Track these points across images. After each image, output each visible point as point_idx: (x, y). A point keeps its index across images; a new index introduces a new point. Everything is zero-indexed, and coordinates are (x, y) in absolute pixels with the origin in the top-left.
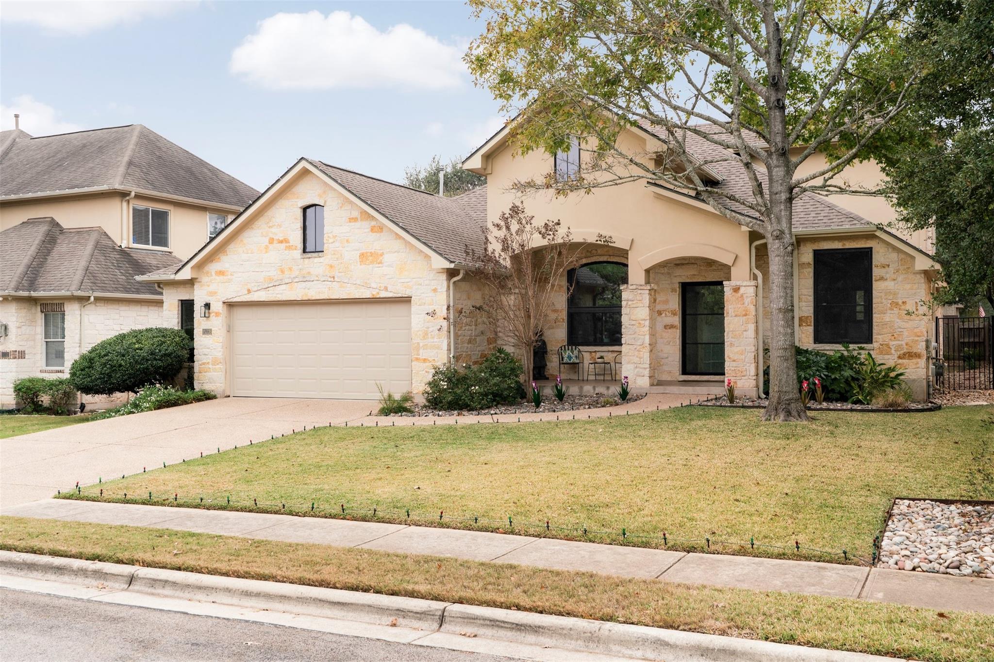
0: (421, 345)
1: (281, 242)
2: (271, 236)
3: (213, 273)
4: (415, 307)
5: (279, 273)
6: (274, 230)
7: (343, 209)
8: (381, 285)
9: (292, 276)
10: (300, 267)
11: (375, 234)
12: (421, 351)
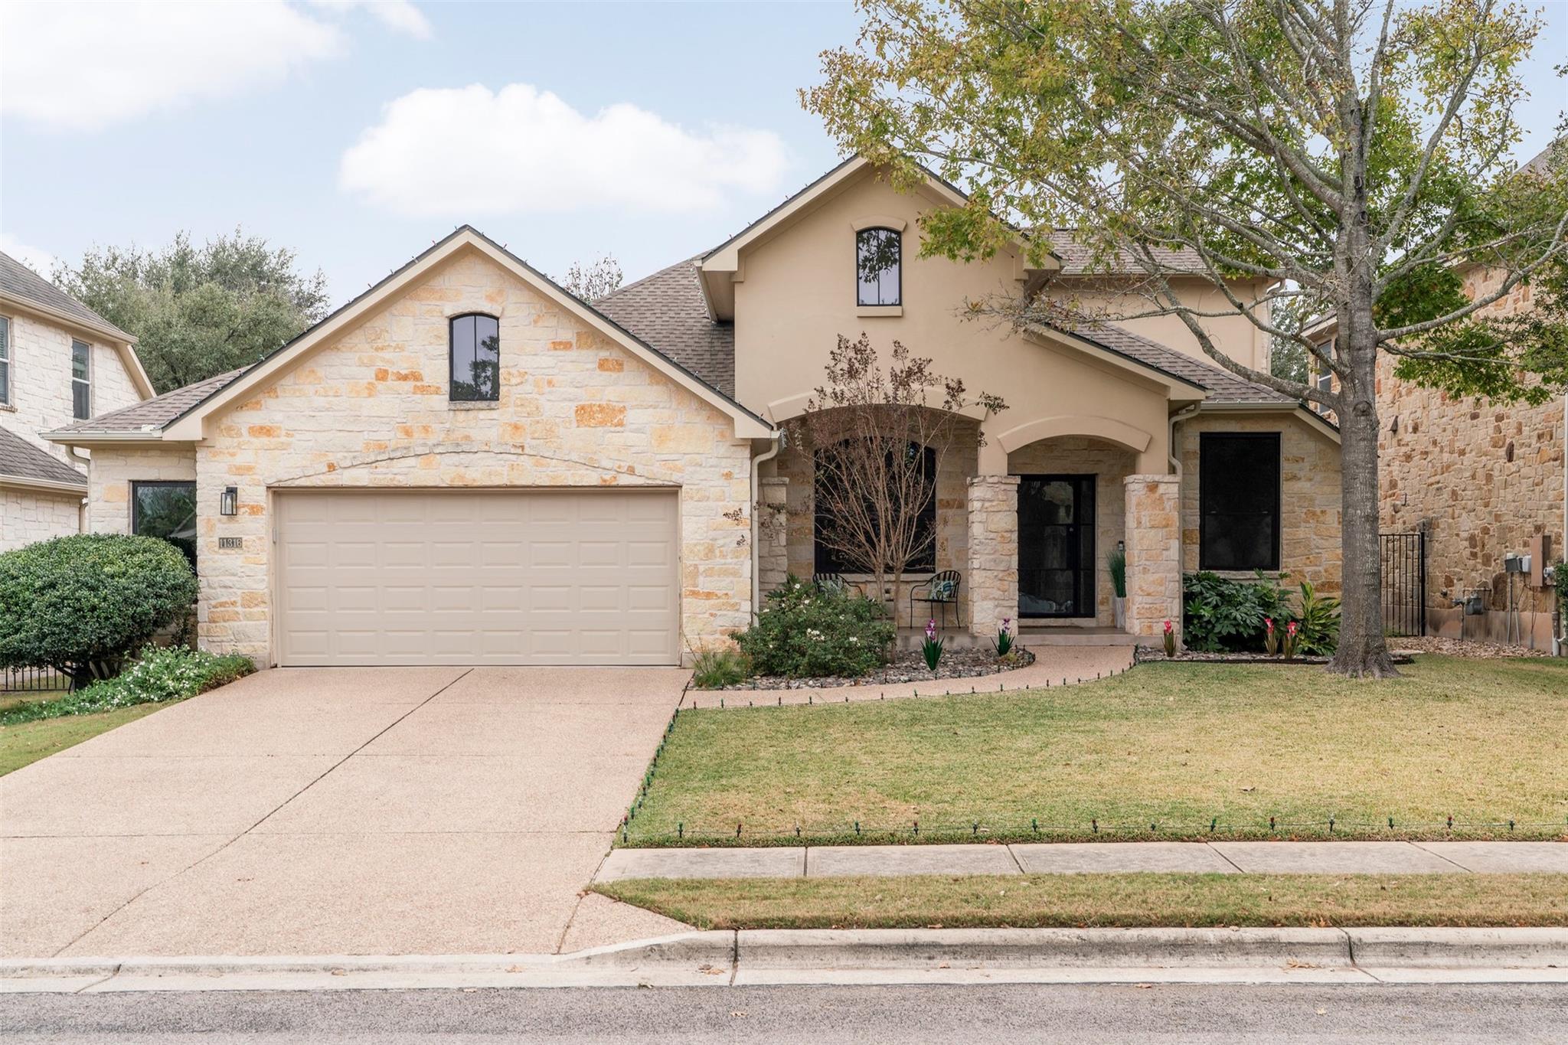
0: (701, 568)
1: (405, 378)
2: (380, 365)
3: (244, 431)
4: (686, 505)
5: (402, 435)
6: (388, 355)
7: (539, 324)
8: (622, 464)
9: (430, 443)
10: (447, 425)
11: (606, 373)
12: (701, 579)
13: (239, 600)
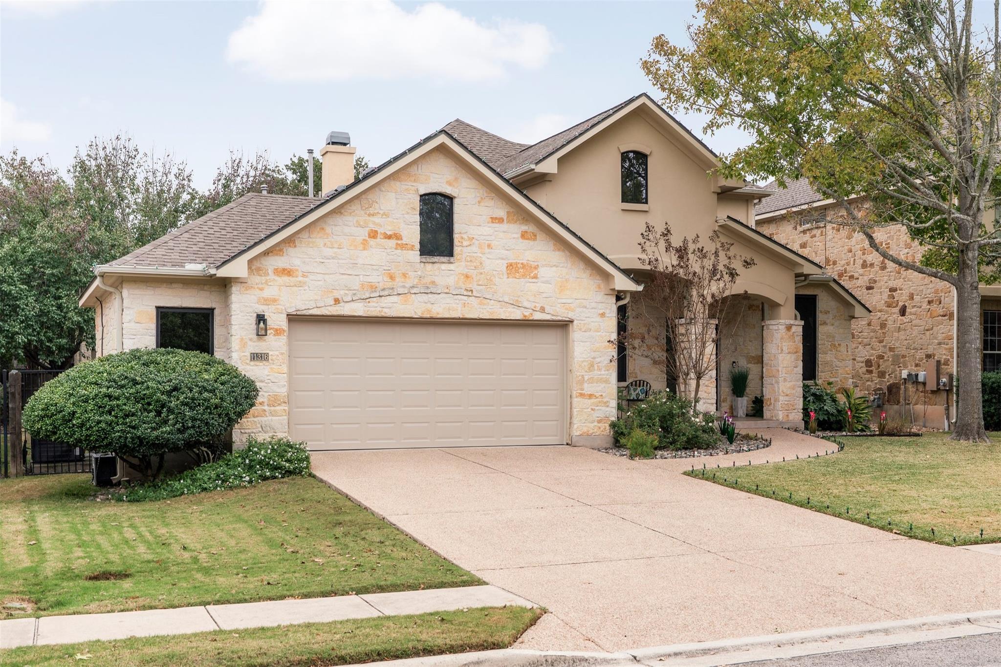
0: (586, 378)
1: (389, 237)
2: (372, 226)
3: (270, 271)
4: (575, 334)
5: (387, 279)
6: (377, 219)
7: (482, 204)
8: (537, 305)
9: (407, 285)
10: (419, 273)
11: (527, 241)
12: (586, 385)
13: (265, 400)
